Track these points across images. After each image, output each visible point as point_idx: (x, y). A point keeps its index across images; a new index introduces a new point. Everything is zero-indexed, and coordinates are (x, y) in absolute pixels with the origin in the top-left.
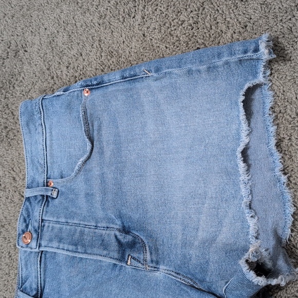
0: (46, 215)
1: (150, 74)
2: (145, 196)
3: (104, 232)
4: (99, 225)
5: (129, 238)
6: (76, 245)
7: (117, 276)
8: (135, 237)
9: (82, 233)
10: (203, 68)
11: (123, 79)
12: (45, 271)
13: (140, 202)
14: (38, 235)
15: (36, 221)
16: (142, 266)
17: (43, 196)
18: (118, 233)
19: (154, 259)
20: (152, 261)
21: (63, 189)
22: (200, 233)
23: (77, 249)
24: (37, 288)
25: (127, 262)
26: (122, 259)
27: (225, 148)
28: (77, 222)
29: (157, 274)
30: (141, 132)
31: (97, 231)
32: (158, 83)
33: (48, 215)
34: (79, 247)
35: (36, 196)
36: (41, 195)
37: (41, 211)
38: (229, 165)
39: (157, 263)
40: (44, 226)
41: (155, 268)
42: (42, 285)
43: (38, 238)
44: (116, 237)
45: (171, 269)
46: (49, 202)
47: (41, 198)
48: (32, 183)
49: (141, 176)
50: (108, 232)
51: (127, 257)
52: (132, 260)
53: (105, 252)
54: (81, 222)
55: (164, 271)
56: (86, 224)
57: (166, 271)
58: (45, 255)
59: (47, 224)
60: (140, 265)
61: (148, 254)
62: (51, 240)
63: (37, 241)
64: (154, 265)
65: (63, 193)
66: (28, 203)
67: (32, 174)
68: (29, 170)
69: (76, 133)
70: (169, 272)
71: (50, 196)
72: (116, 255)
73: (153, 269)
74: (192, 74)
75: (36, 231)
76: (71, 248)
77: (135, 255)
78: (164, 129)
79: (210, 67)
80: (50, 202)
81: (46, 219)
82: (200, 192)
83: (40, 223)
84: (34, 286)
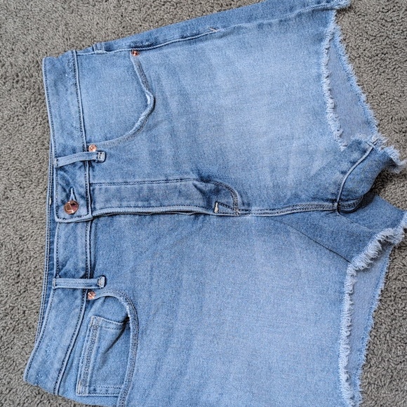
0: (94, 179)
1: (216, 31)
2: (224, 145)
3: (178, 184)
4: (170, 178)
5: (211, 186)
6: (148, 201)
7: (200, 228)
8: (217, 185)
9: (151, 190)
10: (275, 21)
11: (182, 38)
12: (95, 243)
13: (219, 152)
14: (87, 200)
15: (81, 187)
16: (232, 212)
17: (84, 162)
18: (197, 183)
19: (246, 201)
20: (243, 204)
21: (112, 152)
22: (290, 172)
23: (150, 204)
24: (85, 266)
25: (214, 209)
26: (209, 206)
27: (308, 91)
28: (140, 180)
29: (248, 217)
30: (210, 85)
31: (168, 184)
32: (224, 41)
33: (97, 178)
34: (151, 202)
35: (74, 163)
36: (81, 161)
37: (87, 175)
38: (316, 104)
39: (249, 205)
40: (93, 190)
41: (246, 210)
42: (93, 263)
43: (87, 204)
44: (196, 186)
45: (265, 208)
46: (93, 167)
47: (82, 164)
48: (64, 151)
49: (218, 125)
50: (183, 183)
51: (213, 203)
52: (220, 206)
53: (188, 202)
54: (146, 179)
55: (256, 212)
56: (153, 180)
57: (260, 212)
58: (97, 224)
59: (97, 187)
60: (229, 210)
61: (238, 197)
62: (107, 201)
63: (88, 207)
64: (246, 207)
65: (112, 156)
66: (62, 173)
67: (62, 141)
68: (56, 137)
69: (126, 88)
70: (263, 212)
71: (94, 161)
72: (202, 203)
73: (244, 212)
74: (262, 28)
75: (82, 197)
76: (140, 204)
77: (224, 201)
78: (237, 79)
79: (281, 21)
80: (96, 167)
81: (96, 182)
82: (286, 134)
83: (88, 188)
84: (81, 265)
